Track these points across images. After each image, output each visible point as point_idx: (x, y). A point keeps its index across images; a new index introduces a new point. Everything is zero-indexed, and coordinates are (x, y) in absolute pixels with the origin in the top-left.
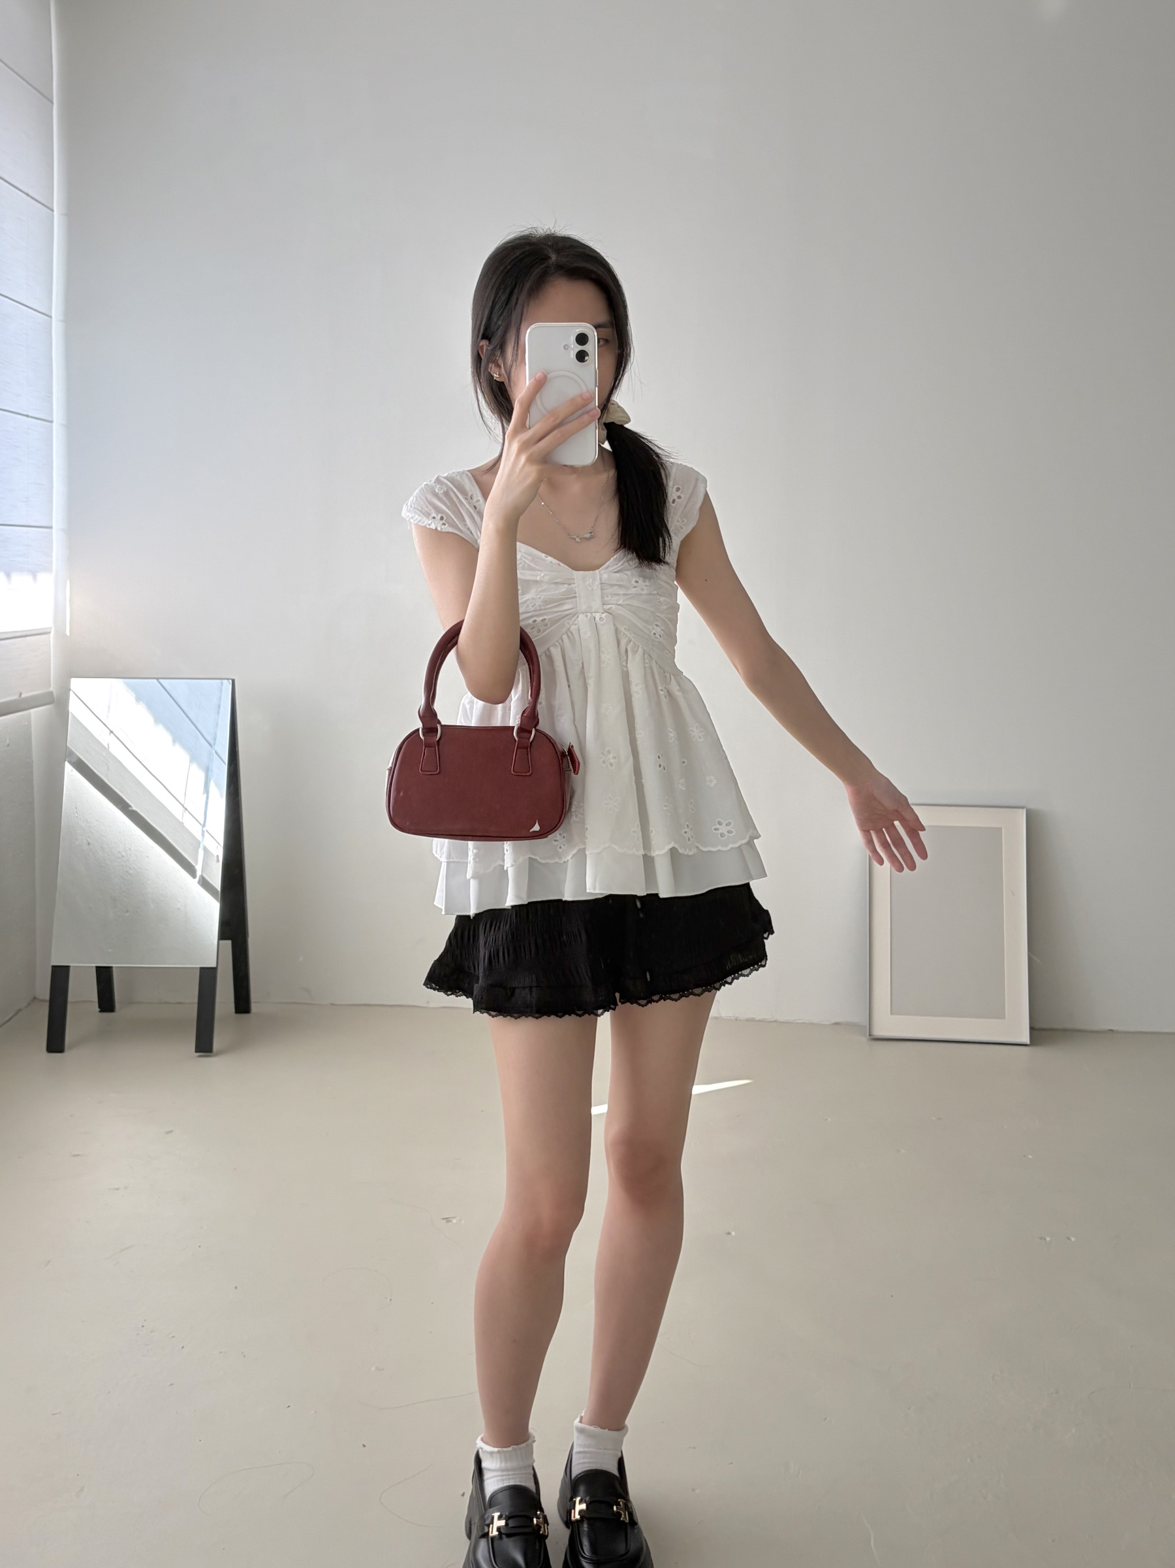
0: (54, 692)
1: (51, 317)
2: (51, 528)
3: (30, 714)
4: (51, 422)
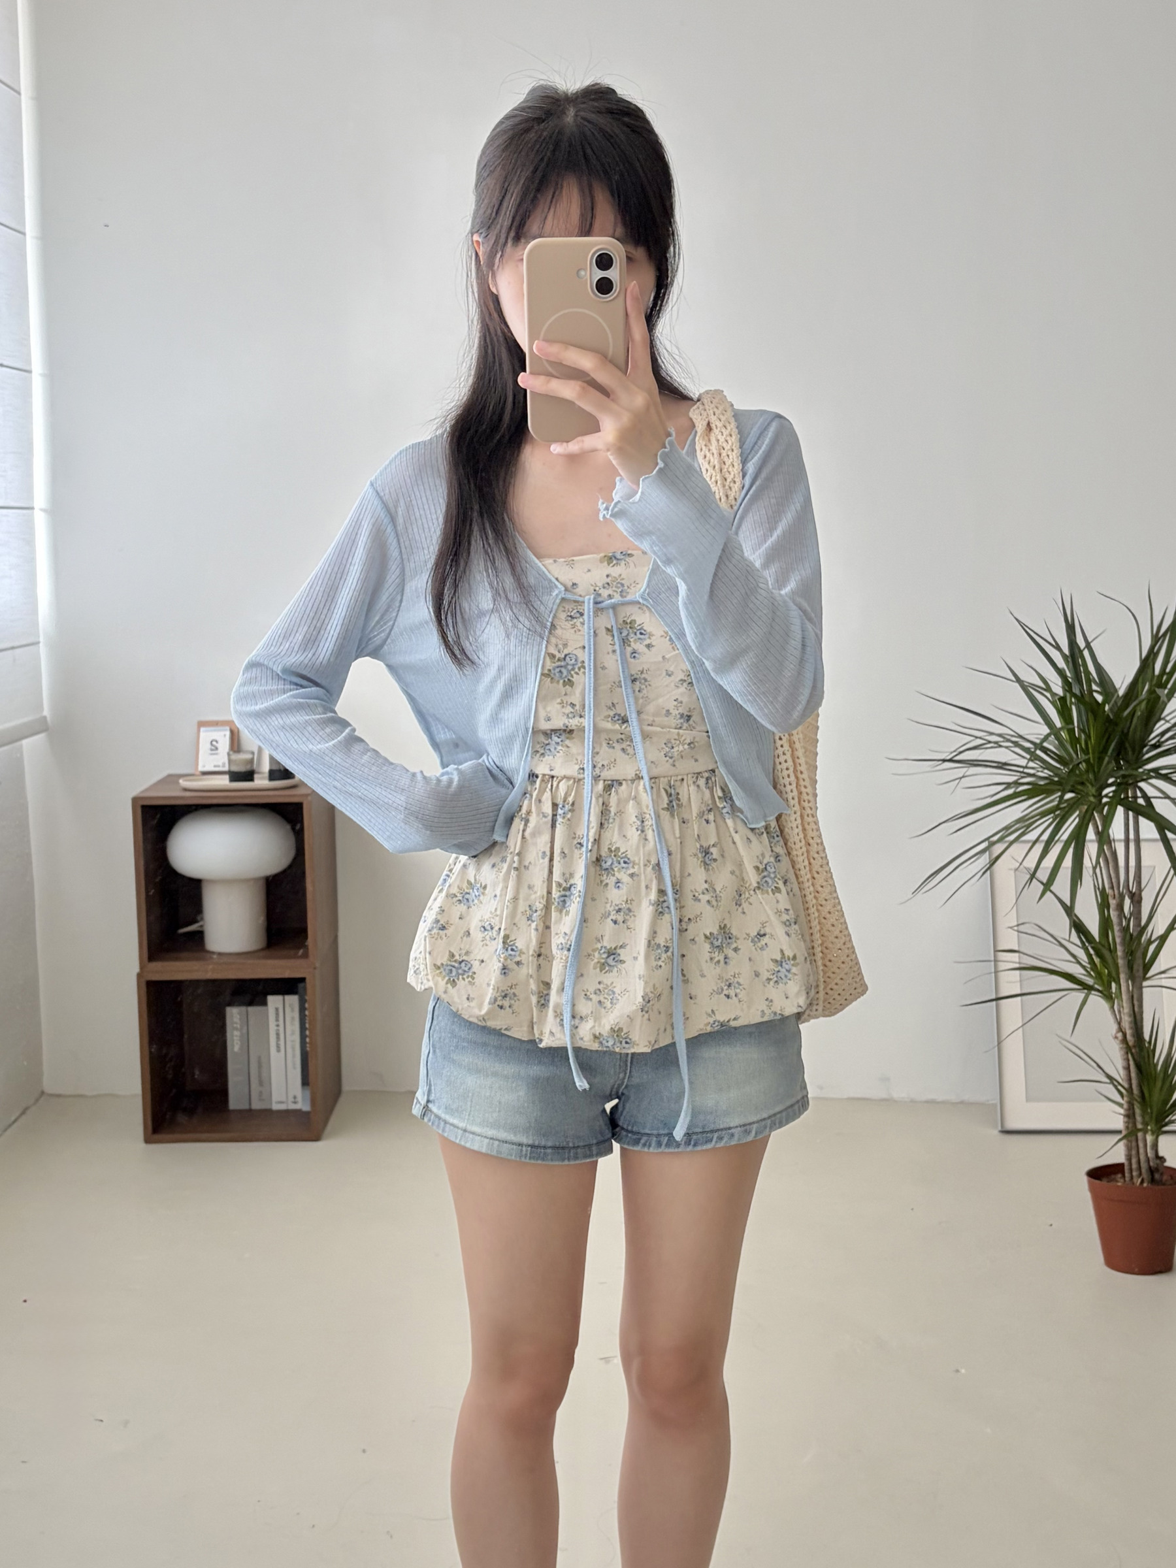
0: (48, 719)
2: (33, 508)
3: (21, 746)
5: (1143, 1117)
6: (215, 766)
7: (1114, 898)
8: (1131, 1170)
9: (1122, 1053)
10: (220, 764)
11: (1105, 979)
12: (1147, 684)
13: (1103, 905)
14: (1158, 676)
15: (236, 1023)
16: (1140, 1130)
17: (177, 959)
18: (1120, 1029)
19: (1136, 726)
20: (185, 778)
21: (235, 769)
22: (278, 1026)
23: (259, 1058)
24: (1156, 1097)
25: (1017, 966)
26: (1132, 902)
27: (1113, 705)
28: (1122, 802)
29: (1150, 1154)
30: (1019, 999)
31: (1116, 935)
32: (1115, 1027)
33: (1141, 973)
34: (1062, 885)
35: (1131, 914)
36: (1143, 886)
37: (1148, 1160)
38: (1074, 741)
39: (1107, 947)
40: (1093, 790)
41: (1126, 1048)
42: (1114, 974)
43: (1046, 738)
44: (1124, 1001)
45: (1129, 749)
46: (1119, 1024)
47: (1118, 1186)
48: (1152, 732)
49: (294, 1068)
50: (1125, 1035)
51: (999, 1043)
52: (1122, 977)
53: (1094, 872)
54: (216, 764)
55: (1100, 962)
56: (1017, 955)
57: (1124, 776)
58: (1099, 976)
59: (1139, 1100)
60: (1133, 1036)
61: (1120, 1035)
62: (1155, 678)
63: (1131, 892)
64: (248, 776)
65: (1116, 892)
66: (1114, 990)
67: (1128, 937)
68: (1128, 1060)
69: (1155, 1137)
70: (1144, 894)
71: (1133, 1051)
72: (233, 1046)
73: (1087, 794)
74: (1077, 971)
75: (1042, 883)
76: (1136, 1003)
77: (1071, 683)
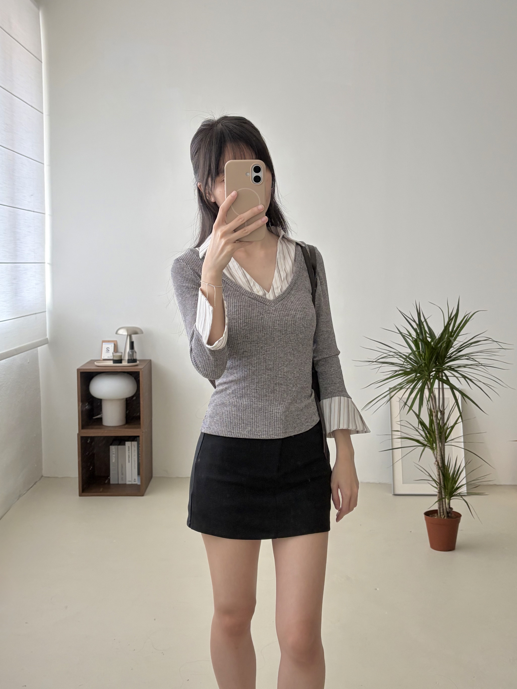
0: (48, 339)
1: (43, 164)
2: (45, 263)
3: (37, 349)
4: (44, 214)
5: (445, 493)
6: (108, 357)
7: (435, 412)
8: (440, 513)
9: (437, 469)
10: (110, 356)
11: (431, 442)
12: (447, 335)
13: (431, 415)
14: (451, 332)
15: (113, 452)
16: (444, 498)
17: (92, 428)
18: (437, 461)
19: (442, 350)
20: (97, 362)
21: (115, 359)
22: (129, 453)
23: (122, 465)
24: (450, 486)
25: (400, 437)
26: (441, 414)
27: (434, 343)
28: (438, 378)
29: (447, 506)
30: (400, 449)
31: (435, 426)
32: (435, 460)
33: (444, 441)
34: (416, 407)
35: (441, 418)
36: (445, 408)
37: (446, 509)
38: (420, 355)
39: (432, 430)
40: (427, 373)
41: (438, 468)
42: (434, 440)
43: (410, 354)
44: (438, 450)
45: (440, 359)
46: (436, 458)
47: (436, 518)
48: (448, 353)
49: (135, 468)
50: (438, 463)
51: (393, 464)
52: (437, 442)
53: (428, 404)
54: (109, 356)
55: (430, 436)
56: (400, 432)
57: (438, 369)
58: (429, 441)
59: (443, 487)
60: (441, 463)
61: (436, 463)
62: (450, 333)
63: (441, 410)
64: (120, 361)
65: (435, 410)
66: (434, 446)
67: (439, 426)
68: (439, 472)
69: (449, 500)
70: (445, 411)
71: (441, 469)
72: (112, 460)
73: (425, 375)
74: (421, 439)
75: (409, 406)
76: (442, 451)
77: (419, 334)
